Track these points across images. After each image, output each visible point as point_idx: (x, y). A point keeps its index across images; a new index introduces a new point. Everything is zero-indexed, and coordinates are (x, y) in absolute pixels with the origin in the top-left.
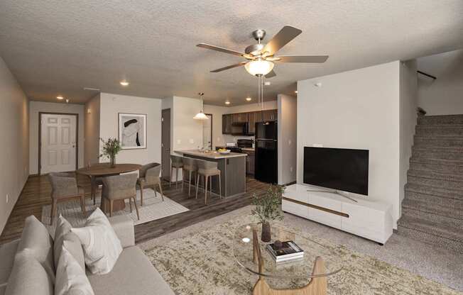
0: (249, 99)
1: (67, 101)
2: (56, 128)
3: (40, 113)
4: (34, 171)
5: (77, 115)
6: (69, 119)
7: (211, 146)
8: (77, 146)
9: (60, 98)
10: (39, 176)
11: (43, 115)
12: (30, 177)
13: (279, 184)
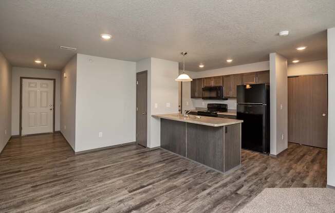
0: (229, 61)
1: (45, 65)
2: (36, 92)
3: (21, 78)
4: (15, 132)
5: (54, 80)
6: (47, 84)
7: (181, 110)
8: (54, 109)
9: (38, 62)
10: (20, 136)
11: (24, 80)
12: (12, 138)
13: (271, 153)
